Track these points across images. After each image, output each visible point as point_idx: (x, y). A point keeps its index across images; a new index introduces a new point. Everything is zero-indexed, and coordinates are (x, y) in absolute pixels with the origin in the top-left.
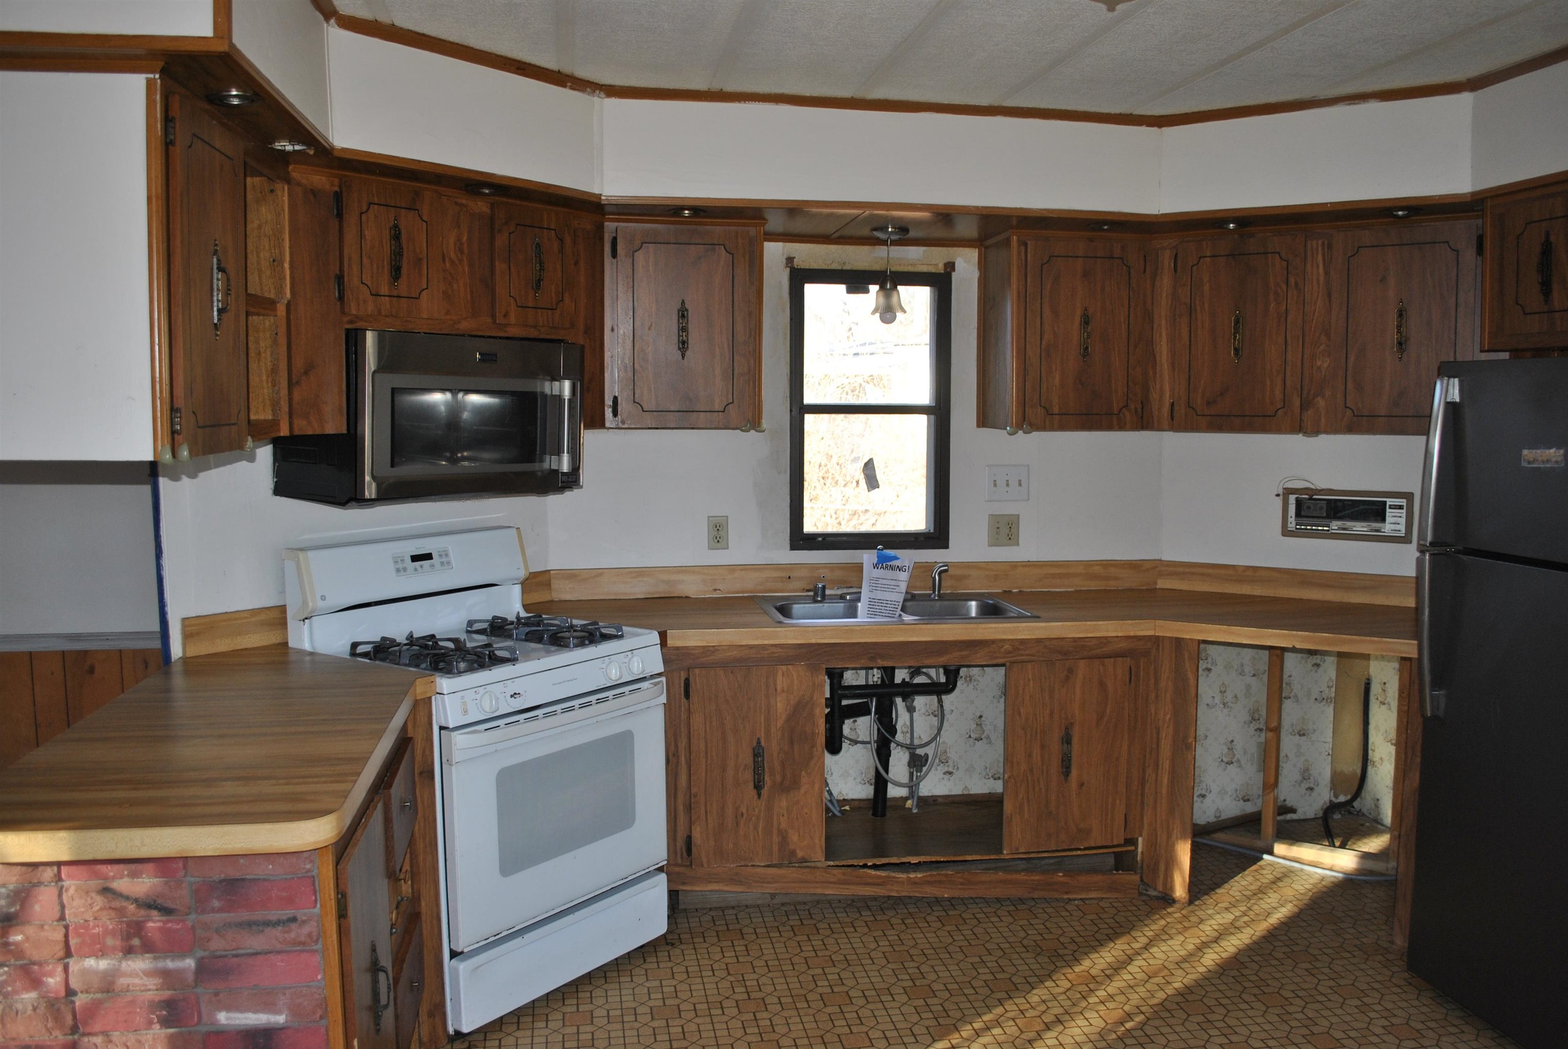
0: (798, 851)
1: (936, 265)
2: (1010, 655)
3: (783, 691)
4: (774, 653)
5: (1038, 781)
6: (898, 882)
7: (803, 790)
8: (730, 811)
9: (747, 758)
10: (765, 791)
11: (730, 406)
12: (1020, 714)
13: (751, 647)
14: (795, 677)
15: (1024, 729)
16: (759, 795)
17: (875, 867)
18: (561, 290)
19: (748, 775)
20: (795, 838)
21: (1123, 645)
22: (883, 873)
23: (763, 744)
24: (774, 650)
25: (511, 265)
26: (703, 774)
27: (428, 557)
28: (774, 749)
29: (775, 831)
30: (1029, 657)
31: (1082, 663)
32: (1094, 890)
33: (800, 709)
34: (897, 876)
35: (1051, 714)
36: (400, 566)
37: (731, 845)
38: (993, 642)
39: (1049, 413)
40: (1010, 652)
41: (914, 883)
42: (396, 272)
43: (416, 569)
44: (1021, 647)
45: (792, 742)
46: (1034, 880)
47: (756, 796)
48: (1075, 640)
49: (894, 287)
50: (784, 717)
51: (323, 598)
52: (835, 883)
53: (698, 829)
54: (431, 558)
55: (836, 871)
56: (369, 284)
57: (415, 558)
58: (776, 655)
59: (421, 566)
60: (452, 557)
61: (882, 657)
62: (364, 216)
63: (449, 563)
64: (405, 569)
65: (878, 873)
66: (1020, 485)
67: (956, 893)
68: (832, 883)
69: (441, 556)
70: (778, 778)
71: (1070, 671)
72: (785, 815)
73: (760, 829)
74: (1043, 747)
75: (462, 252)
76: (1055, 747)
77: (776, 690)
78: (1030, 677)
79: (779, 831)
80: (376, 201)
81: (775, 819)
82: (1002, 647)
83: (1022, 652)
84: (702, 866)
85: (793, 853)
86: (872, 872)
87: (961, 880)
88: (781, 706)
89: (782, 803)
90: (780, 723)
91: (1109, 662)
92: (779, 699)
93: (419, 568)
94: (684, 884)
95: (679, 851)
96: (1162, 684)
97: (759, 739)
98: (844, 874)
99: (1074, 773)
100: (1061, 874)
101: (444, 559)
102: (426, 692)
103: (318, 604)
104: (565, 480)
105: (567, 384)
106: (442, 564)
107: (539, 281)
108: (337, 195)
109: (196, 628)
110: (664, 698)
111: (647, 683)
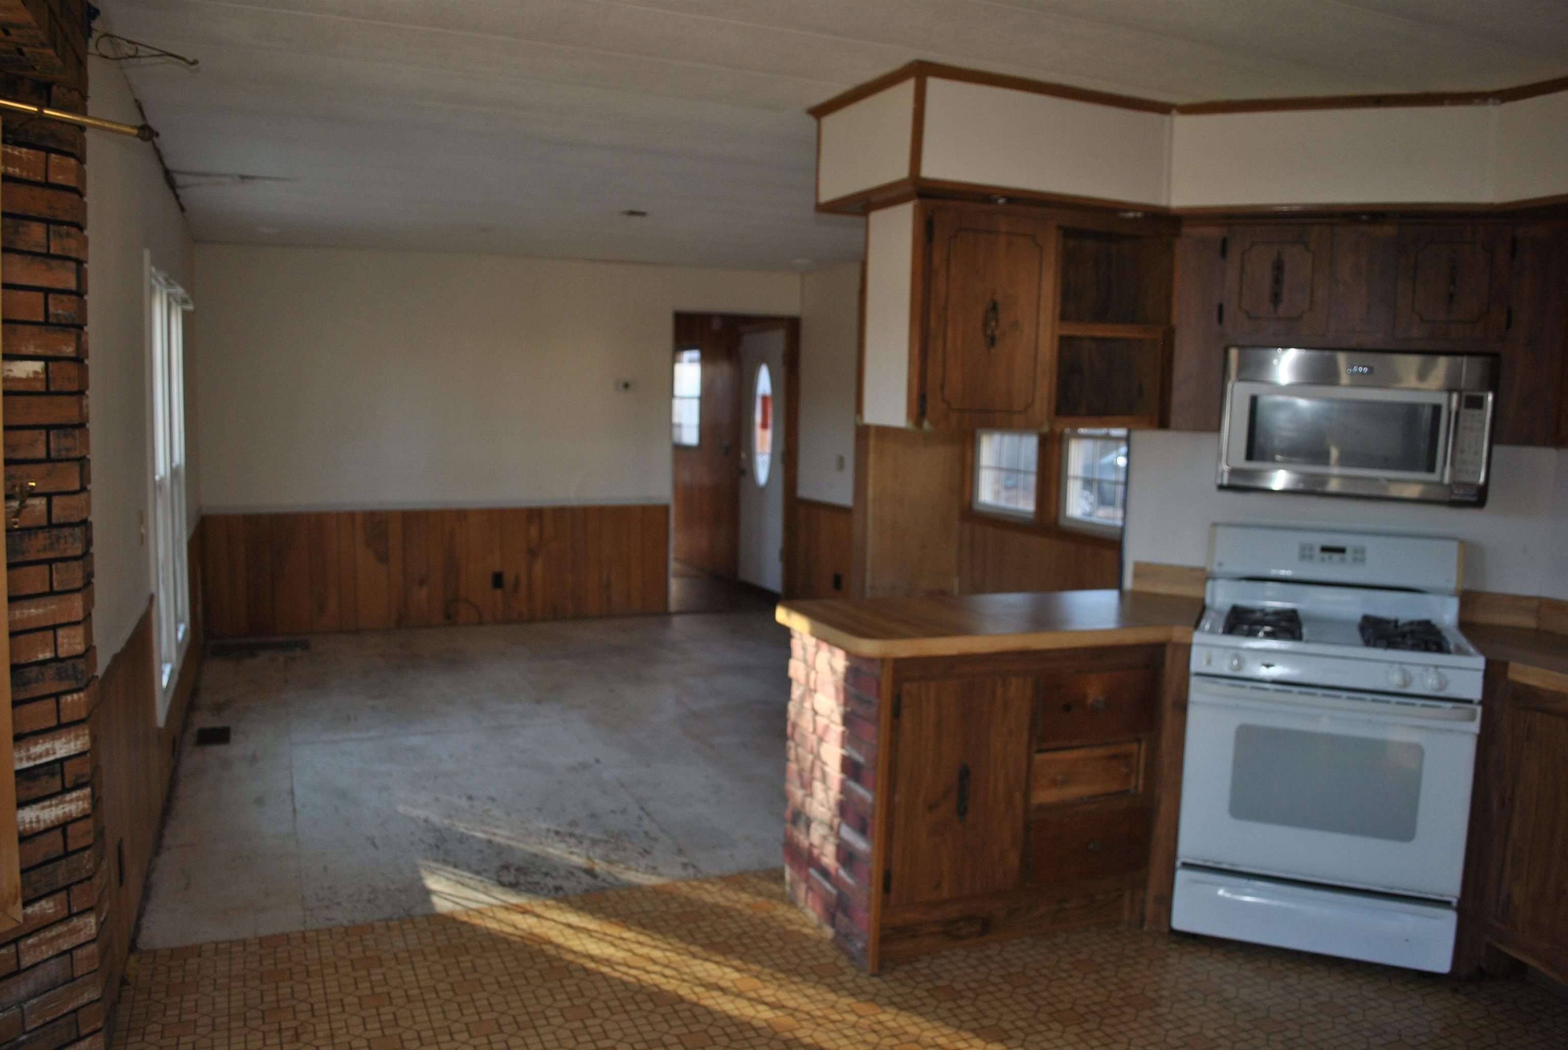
18: (1486, 302)
25: (1417, 281)
27: (1342, 551)
36: (1308, 553)
42: (1276, 297)
43: (1323, 559)
51: (1222, 565)
54: (1344, 553)
56: (1248, 310)
57: (1325, 549)
59: (1330, 558)
60: (1367, 556)
62: (1246, 255)
63: (1362, 560)
64: (1311, 556)
69: (1355, 552)
75: (1359, 274)
80: (1260, 240)
93: (1327, 559)
94: (1500, 942)
95: (1500, 906)
101: (1359, 556)
102: (1181, 638)
103: (1215, 568)
104: (1459, 494)
105: (1455, 397)
106: (1355, 559)
107: (1452, 296)
108: (1224, 242)
109: (1142, 570)
110: (1475, 727)
111: (1449, 705)
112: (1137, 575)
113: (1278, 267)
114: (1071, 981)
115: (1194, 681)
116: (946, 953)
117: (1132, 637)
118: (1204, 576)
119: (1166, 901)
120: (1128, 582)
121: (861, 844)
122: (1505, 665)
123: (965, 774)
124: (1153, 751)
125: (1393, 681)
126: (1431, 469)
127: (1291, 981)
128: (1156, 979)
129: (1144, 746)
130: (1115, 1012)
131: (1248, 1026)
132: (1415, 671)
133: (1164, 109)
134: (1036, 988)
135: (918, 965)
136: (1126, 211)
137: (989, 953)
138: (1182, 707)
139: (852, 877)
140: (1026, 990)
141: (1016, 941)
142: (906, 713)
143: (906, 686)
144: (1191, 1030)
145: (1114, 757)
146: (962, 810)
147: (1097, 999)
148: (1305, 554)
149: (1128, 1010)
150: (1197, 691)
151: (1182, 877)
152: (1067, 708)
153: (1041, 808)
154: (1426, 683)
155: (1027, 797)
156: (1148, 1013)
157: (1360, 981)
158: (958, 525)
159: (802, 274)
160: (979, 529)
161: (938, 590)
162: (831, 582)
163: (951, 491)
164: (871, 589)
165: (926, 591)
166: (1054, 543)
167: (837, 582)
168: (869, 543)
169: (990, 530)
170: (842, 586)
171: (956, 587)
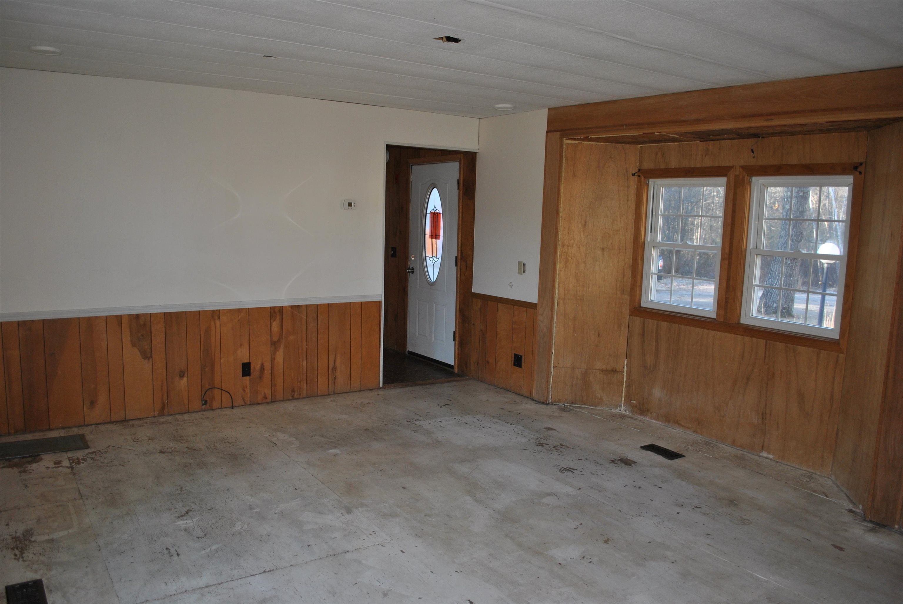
158: (628, 318)
159: (479, 119)
160: (651, 323)
161: (610, 369)
162: (511, 360)
163: (623, 292)
164: (555, 368)
165: (600, 370)
166: (740, 337)
167: (518, 361)
168: (554, 332)
169: (664, 325)
170: (523, 364)
171: (625, 367)
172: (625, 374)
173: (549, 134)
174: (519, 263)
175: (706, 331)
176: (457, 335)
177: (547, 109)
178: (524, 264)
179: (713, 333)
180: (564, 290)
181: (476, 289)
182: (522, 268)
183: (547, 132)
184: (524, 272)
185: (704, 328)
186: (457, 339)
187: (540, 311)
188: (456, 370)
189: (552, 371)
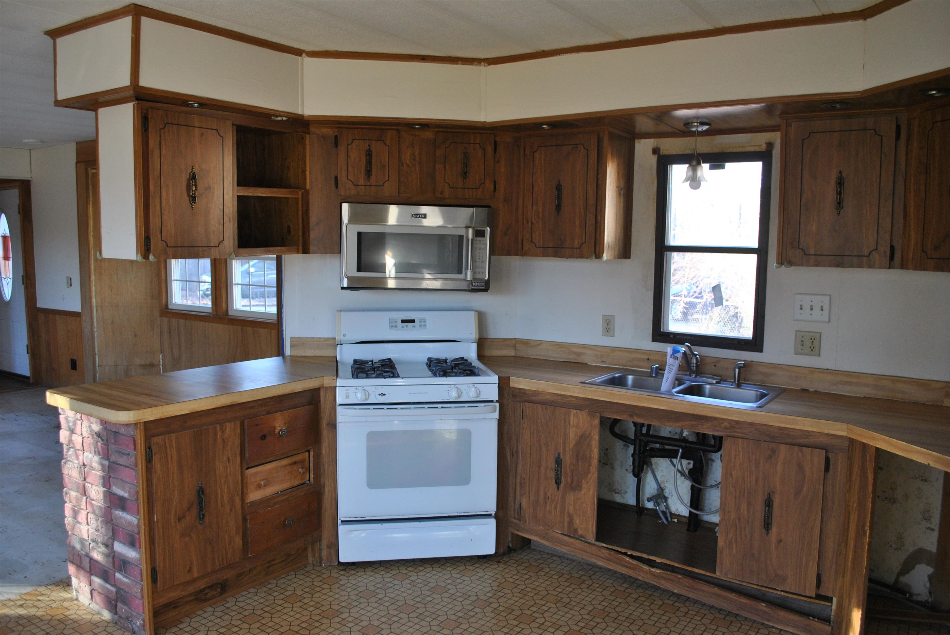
0: (579, 530)
1: (761, 145)
2: (728, 430)
3: (574, 426)
4: (571, 401)
5: (745, 528)
6: (644, 571)
7: (583, 492)
8: (542, 493)
9: (552, 464)
10: (562, 486)
11: (584, 245)
12: (731, 475)
13: (559, 395)
14: (581, 418)
15: (734, 487)
16: (558, 488)
17: (631, 556)
18: (483, 177)
19: (552, 474)
20: (578, 522)
21: (824, 440)
22: (635, 562)
23: (561, 457)
24: (572, 399)
25: (446, 164)
26: (528, 468)
27: (413, 321)
28: (568, 460)
29: (566, 514)
30: (744, 435)
31: (783, 447)
32: (791, 626)
33: (583, 438)
34: (643, 567)
35: (757, 480)
36: (394, 324)
37: (542, 515)
38: (715, 419)
39: (806, 254)
40: (728, 428)
41: (654, 575)
42: (369, 172)
43: (403, 327)
44: (737, 426)
45: (577, 460)
46: (742, 602)
47: (556, 489)
48: (781, 428)
49: (699, 164)
50: (574, 442)
51: (344, 335)
52: (604, 558)
53: (525, 500)
54: (414, 322)
55: (604, 551)
56: (352, 180)
57: (403, 321)
58: (572, 402)
59: (407, 326)
60: (427, 323)
61: (638, 416)
62: (349, 147)
63: (425, 326)
64: (396, 326)
65: (631, 561)
66: (822, 310)
67: (683, 592)
68: (601, 557)
69: (420, 322)
70: (569, 480)
71: (773, 451)
72: (572, 505)
73: (558, 510)
74: (749, 504)
75: (414, 160)
76: (759, 507)
77: (570, 424)
78: (741, 450)
79: (568, 513)
80: (357, 138)
81: (566, 506)
82: (722, 424)
83: (738, 430)
84: (526, 523)
85: (576, 530)
86: (627, 559)
87: (687, 584)
88: (572, 435)
89: (571, 497)
90: (571, 446)
91: (807, 450)
92: (571, 430)
93: (405, 327)
94: (518, 530)
95: (516, 510)
96: (854, 477)
97: (559, 453)
98: (609, 554)
99: (774, 530)
100: (763, 605)
101: (423, 324)
102: (330, 384)
103: (339, 338)
104: (475, 285)
105: (470, 231)
106: (420, 326)
107: (465, 173)
108: (336, 137)
109: (296, 343)
110: (496, 415)
111: (482, 405)
112: (292, 346)
113: (369, 154)
114: (285, 611)
115: (339, 409)
116: (199, 613)
117: (298, 387)
118: (334, 343)
119: (334, 546)
120: (288, 351)
121: (131, 554)
122: (508, 378)
123: (201, 491)
124: (318, 456)
125: (453, 396)
126: (460, 272)
127: (413, 578)
128: (337, 596)
129: (312, 453)
130: (317, 624)
131: (396, 613)
132: (462, 387)
133: (298, 52)
134: (263, 621)
135: (181, 626)
136: (277, 116)
137: (228, 605)
138: (333, 426)
139: (127, 577)
140: (258, 625)
141: (245, 593)
142: (156, 459)
143: (155, 440)
144: (364, 624)
145: (295, 463)
146: (201, 517)
147: (304, 619)
148: (393, 325)
149: (324, 621)
150: (342, 415)
151: (342, 529)
152: (264, 437)
153: (253, 504)
154: (471, 395)
155: (243, 499)
156: (337, 620)
157: (450, 569)
158: (159, 319)
159: (30, 150)
160: (174, 321)
161: (149, 364)
162: (69, 365)
163: (152, 297)
164: (100, 367)
165: (139, 365)
166: (226, 326)
167: (74, 365)
168: (96, 336)
169: (182, 321)
170: (77, 367)
171: (161, 361)
172: (161, 367)
173: (78, 164)
174: (67, 277)
175: (207, 323)
176: (29, 348)
177: (75, 143)
178: (71, 279)
179: (211, 324)
180: (101, 299)
181: (40, 304)
182: (70, 282)
183: (77, 163)
184: (71, 285)
185: (205, 322)
186: (29, 351)
187: (84, 318)
188: (31, 381)
189: (97, 370)
